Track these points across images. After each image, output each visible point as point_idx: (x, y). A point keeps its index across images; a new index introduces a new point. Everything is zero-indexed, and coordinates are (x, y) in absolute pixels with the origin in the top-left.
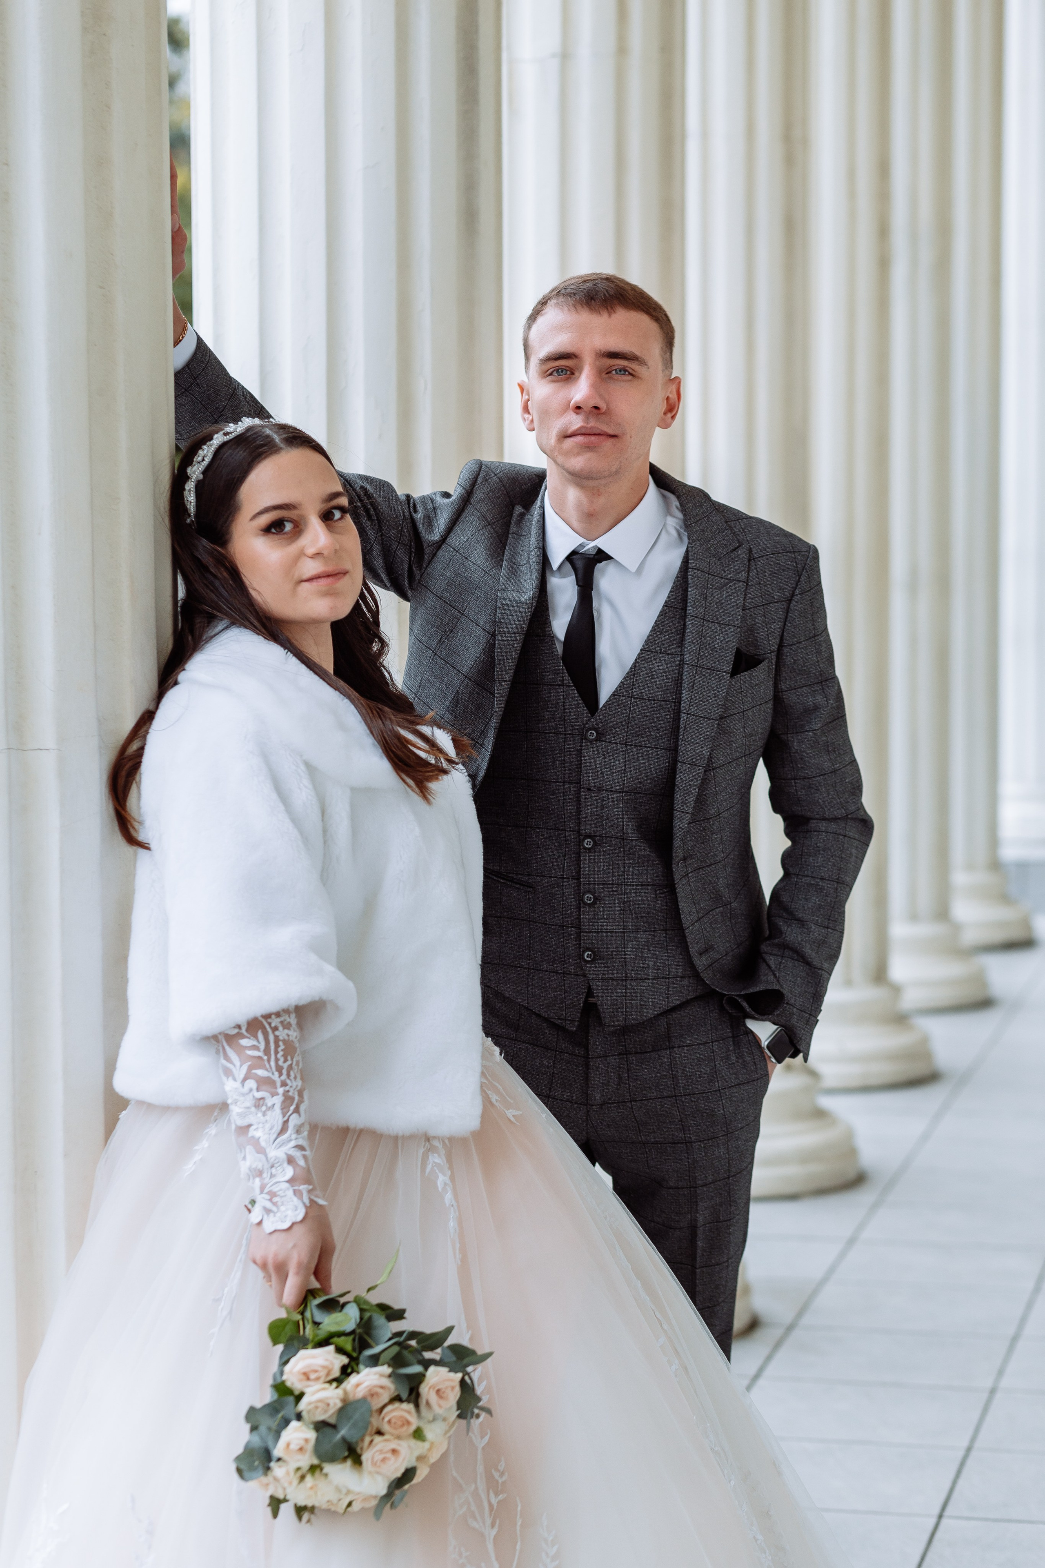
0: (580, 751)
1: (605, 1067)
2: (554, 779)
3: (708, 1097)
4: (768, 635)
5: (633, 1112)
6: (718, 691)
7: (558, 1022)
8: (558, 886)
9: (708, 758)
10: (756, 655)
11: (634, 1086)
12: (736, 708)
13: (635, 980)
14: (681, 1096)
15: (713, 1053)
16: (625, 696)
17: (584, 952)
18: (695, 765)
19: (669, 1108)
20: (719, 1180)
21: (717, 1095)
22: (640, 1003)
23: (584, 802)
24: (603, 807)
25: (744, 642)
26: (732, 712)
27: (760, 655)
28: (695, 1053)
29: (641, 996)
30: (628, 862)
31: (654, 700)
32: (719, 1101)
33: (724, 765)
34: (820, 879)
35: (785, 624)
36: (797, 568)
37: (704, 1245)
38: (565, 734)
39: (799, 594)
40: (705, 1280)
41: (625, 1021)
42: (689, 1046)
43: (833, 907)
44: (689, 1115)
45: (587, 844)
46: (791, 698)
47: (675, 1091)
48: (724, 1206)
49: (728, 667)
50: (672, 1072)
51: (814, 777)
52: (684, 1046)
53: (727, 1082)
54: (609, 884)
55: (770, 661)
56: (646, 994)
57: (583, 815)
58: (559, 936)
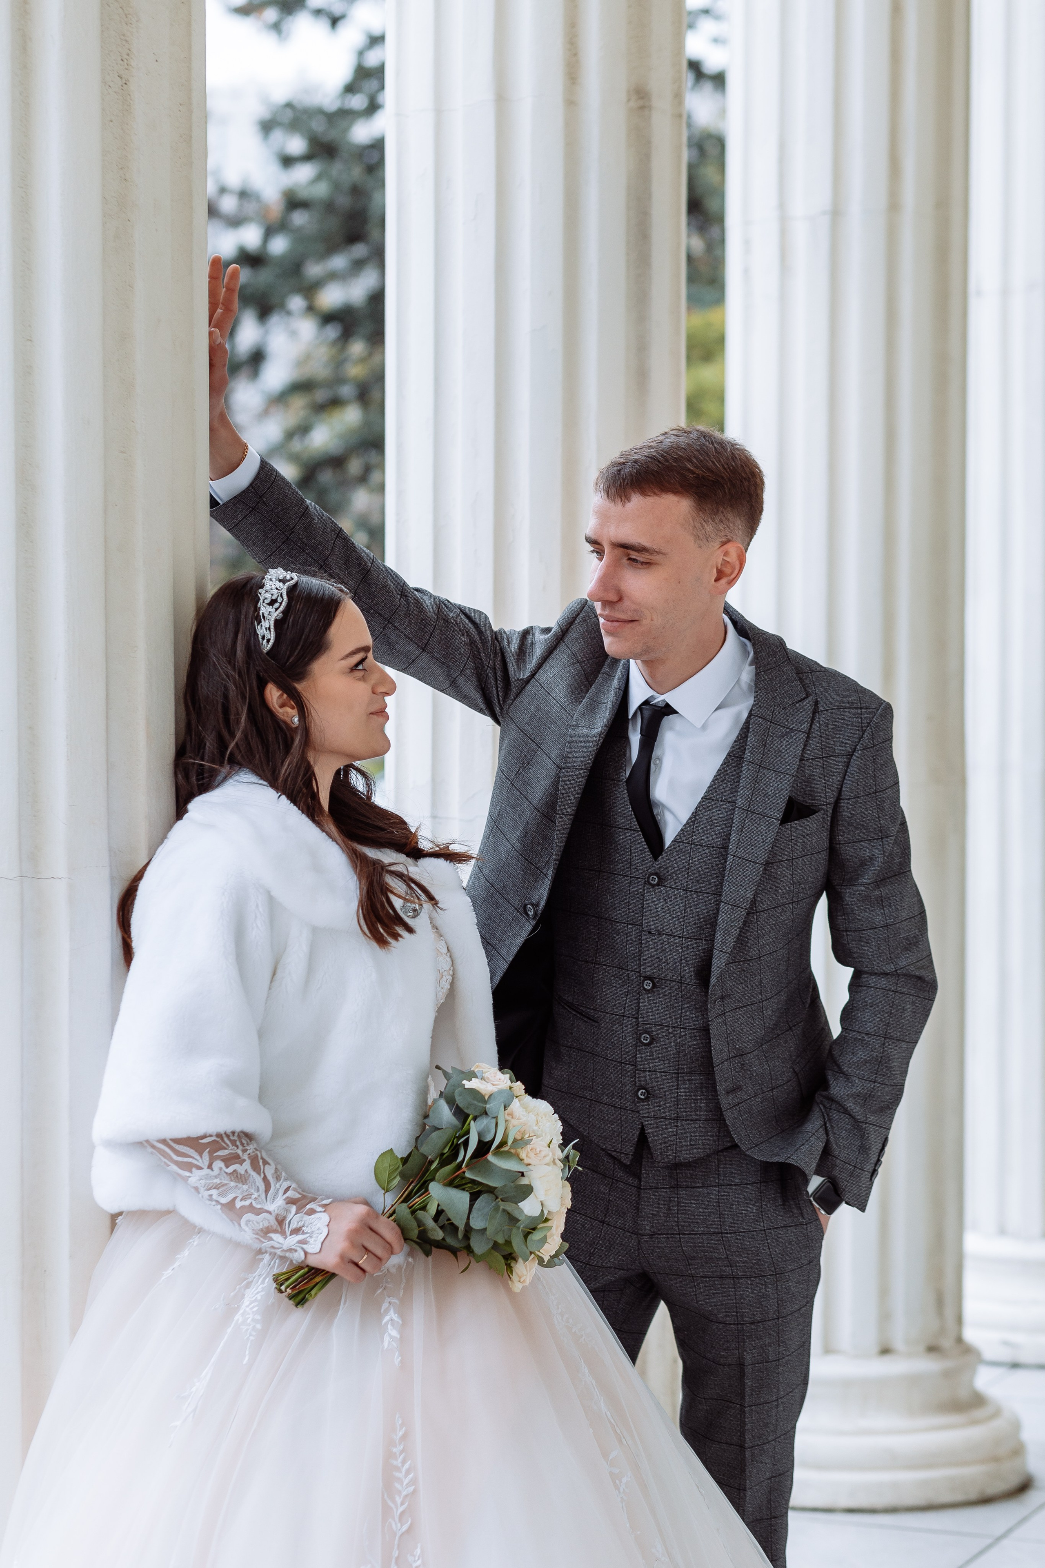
0: (643, 895)
1: (656, 1198)
2: (619, 920)
3: (753, 1235)
4: (825, 787)
5: (681, 1245)
6: (766, 837)
7: (614, 1154)
8: (618, 1023)
9: (752, 901)
10: (811, 806)
11: (683, 1219)
12: (784, 855)
13: (686, 1120)
14: (727, 1233)
15: (761, 1193)
16: (685, 843)
17: (639, 1090)
18: (737, 907)
19: (716, 1244)
20: (768, 1320)
21: (762, 1234)
22: (690, 1142)
23: (645, 944)
24: (663, 951)
25: (800, 792)
26: (780, 859)
27: (816, 806)
28: (742, 1193)
29: (691, 1136)
30: (685, 1006)
31: (713, 847)
32: (764, 1240)
33: (768, 909)
34: (866, 1034)
35: (844, 778)
36: (862, 724)
37: (754, 1385)
38: (631, 877)
39: (860, 750)
40: (754, 1418)
41: (675, 1159)
42: (737, 1185)
43: (880, 1062)
44: (735, 1252)
45: (647, 985)
46: (848, 851)
47: (721, 1228)
48: (773, 1346)
49: (779, 815)
50: (720, 1209)
51: (864, 930)
52: (732, 1185)
53: (772, 1223)
54: (665, 1026)
55: (826, 812)
56: (697, 1134)
57: (643, 957)
58: (618, 1072)
